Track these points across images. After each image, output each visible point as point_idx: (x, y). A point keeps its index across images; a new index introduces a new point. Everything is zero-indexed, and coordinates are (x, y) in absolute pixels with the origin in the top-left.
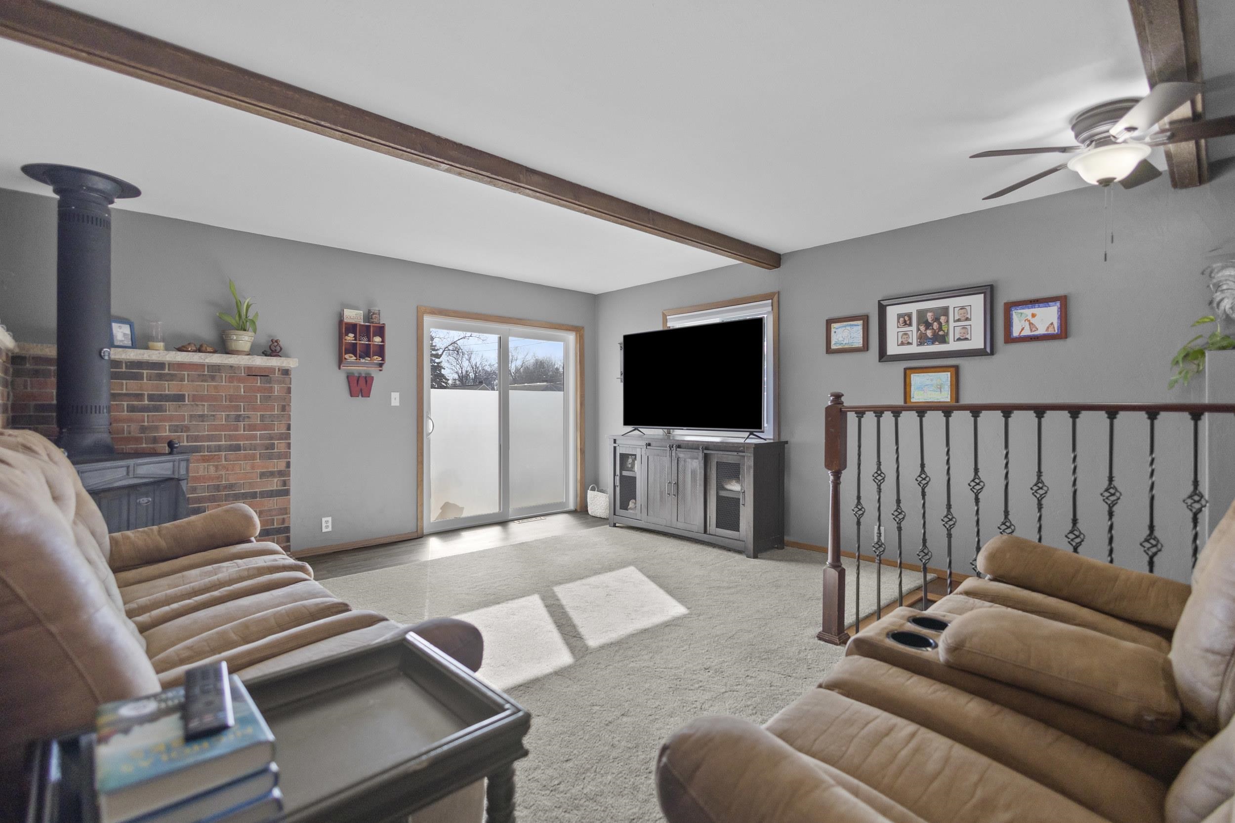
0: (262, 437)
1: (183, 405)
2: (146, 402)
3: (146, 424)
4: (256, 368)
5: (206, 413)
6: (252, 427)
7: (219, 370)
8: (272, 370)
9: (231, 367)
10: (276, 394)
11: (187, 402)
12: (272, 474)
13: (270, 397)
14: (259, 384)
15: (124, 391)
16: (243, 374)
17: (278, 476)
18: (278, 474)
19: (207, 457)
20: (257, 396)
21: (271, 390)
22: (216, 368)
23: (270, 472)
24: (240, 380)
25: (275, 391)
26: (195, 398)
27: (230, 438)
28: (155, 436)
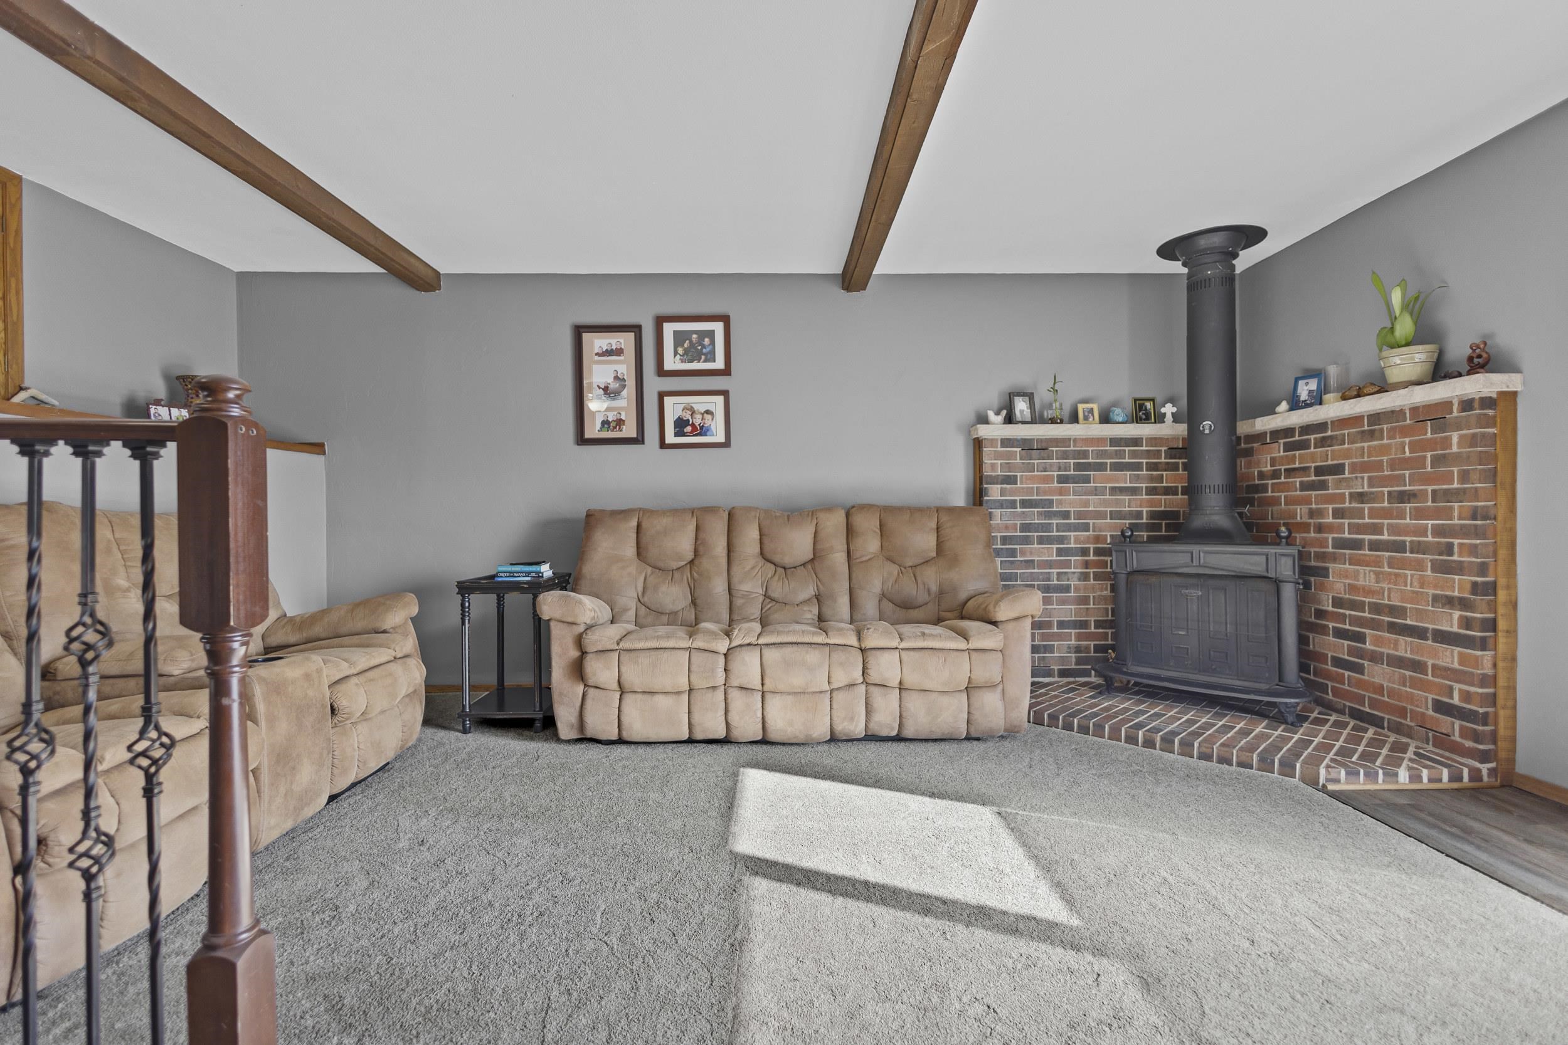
0: (1438, 531)
1: (1343, 478)
2: (1313, 478)
3: (1314, 506)
4: (1424, 406)
5: (1366, 489)
6: (1419, 514)
7: (1379, 419)
8: (1446, 405)
9: (1393, 412)
10: (1455, 449)
11: (1347, 475)
12: (1450, 602)
13: (1444, 456)
14: (1429, 435)
15: (1297, 465)
16: (1408, 421)
17: (1459, 607)
18: (1460, 604)
19: (1368, 558)
20: (1425, 457)
21: (1447, 442)
22: (1376, 418)
23: (1447, 596)
24: (1405, 431)
25: (1451, 444)
26: (1354, 468)
27: (1393, 530)
28: (1320, 523)
